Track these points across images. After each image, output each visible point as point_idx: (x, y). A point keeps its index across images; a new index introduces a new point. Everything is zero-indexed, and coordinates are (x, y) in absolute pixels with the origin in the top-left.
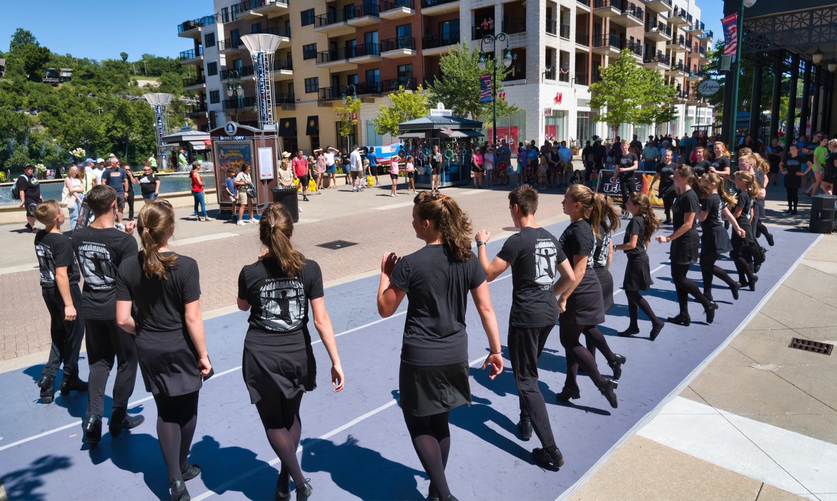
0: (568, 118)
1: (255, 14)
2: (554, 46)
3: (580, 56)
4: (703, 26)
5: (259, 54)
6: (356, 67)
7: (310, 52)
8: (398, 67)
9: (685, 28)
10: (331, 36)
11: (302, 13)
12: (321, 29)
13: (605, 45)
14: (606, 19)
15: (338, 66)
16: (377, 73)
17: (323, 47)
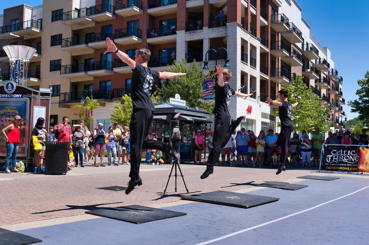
0: (255, 126)
1: (14, 35)
2: (247, 72)
3: (263, 82)
4: (337, 73)
5: (17, 61)
6: (92, 79)
7: (55, 66)
8: (126, 80)
9: (325, 73)
10: (74, 54)
11: (52, 37)
12: (67, 48)
13: (278, 76)
14: (278, 58)
15: (77, 77)
16: (109, 84)
17: (66, 61)
